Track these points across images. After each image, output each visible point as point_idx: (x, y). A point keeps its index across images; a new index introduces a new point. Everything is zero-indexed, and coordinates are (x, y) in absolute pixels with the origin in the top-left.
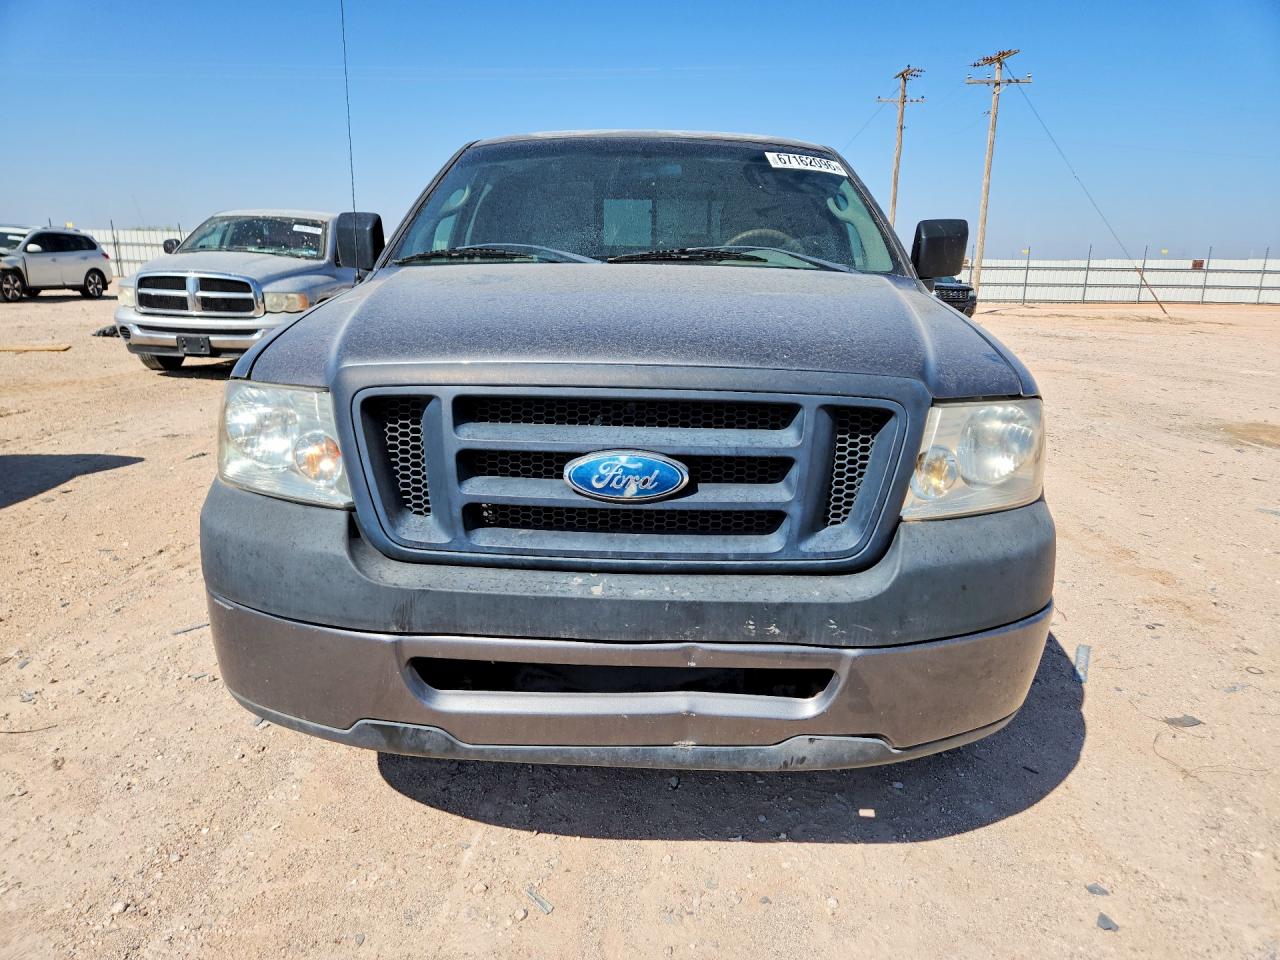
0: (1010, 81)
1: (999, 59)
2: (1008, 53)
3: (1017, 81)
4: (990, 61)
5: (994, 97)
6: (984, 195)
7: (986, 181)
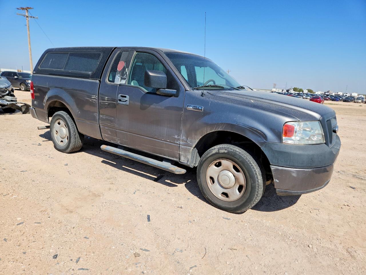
0: (31, 17)
1: (27, 9)
2: (30, 8)
3: (34, 17)
4: (23, 9)
5: (27, 21)
6: (30, 51)
7: (29, 47)
